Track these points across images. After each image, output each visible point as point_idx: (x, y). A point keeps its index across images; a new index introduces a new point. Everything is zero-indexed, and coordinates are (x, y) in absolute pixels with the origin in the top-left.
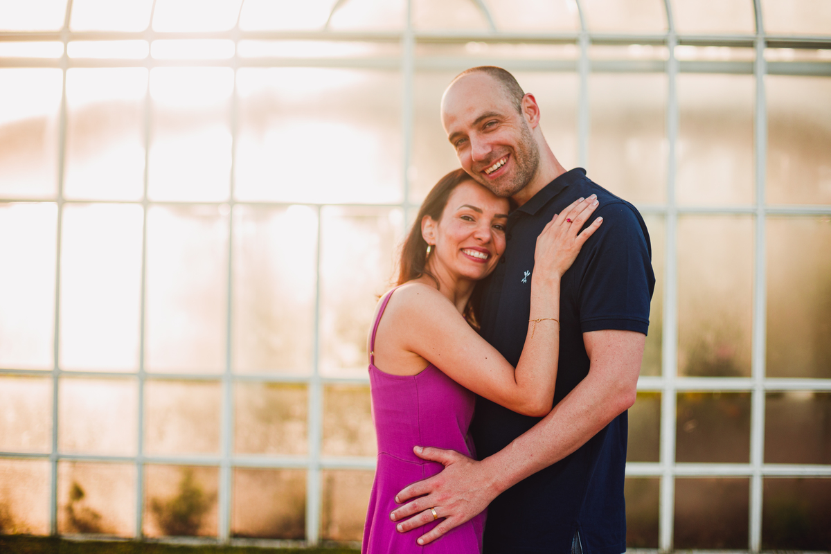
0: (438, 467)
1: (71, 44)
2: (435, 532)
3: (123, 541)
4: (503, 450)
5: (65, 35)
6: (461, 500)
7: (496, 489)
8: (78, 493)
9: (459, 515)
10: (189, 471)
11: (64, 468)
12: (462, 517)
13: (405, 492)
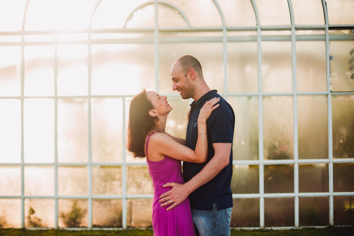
0: (170, 188)
1: (25, 37)
2: (171, 207)
3: (50, 229)
4: (190, 181)
5: (22, 33)
6: (178, 197)
7: (189, 192)
8: (32, 211)
9: (178, 202)
10: (76, 201)
11: (27, 201)
12: (179, 202)
13: (162, 196)
